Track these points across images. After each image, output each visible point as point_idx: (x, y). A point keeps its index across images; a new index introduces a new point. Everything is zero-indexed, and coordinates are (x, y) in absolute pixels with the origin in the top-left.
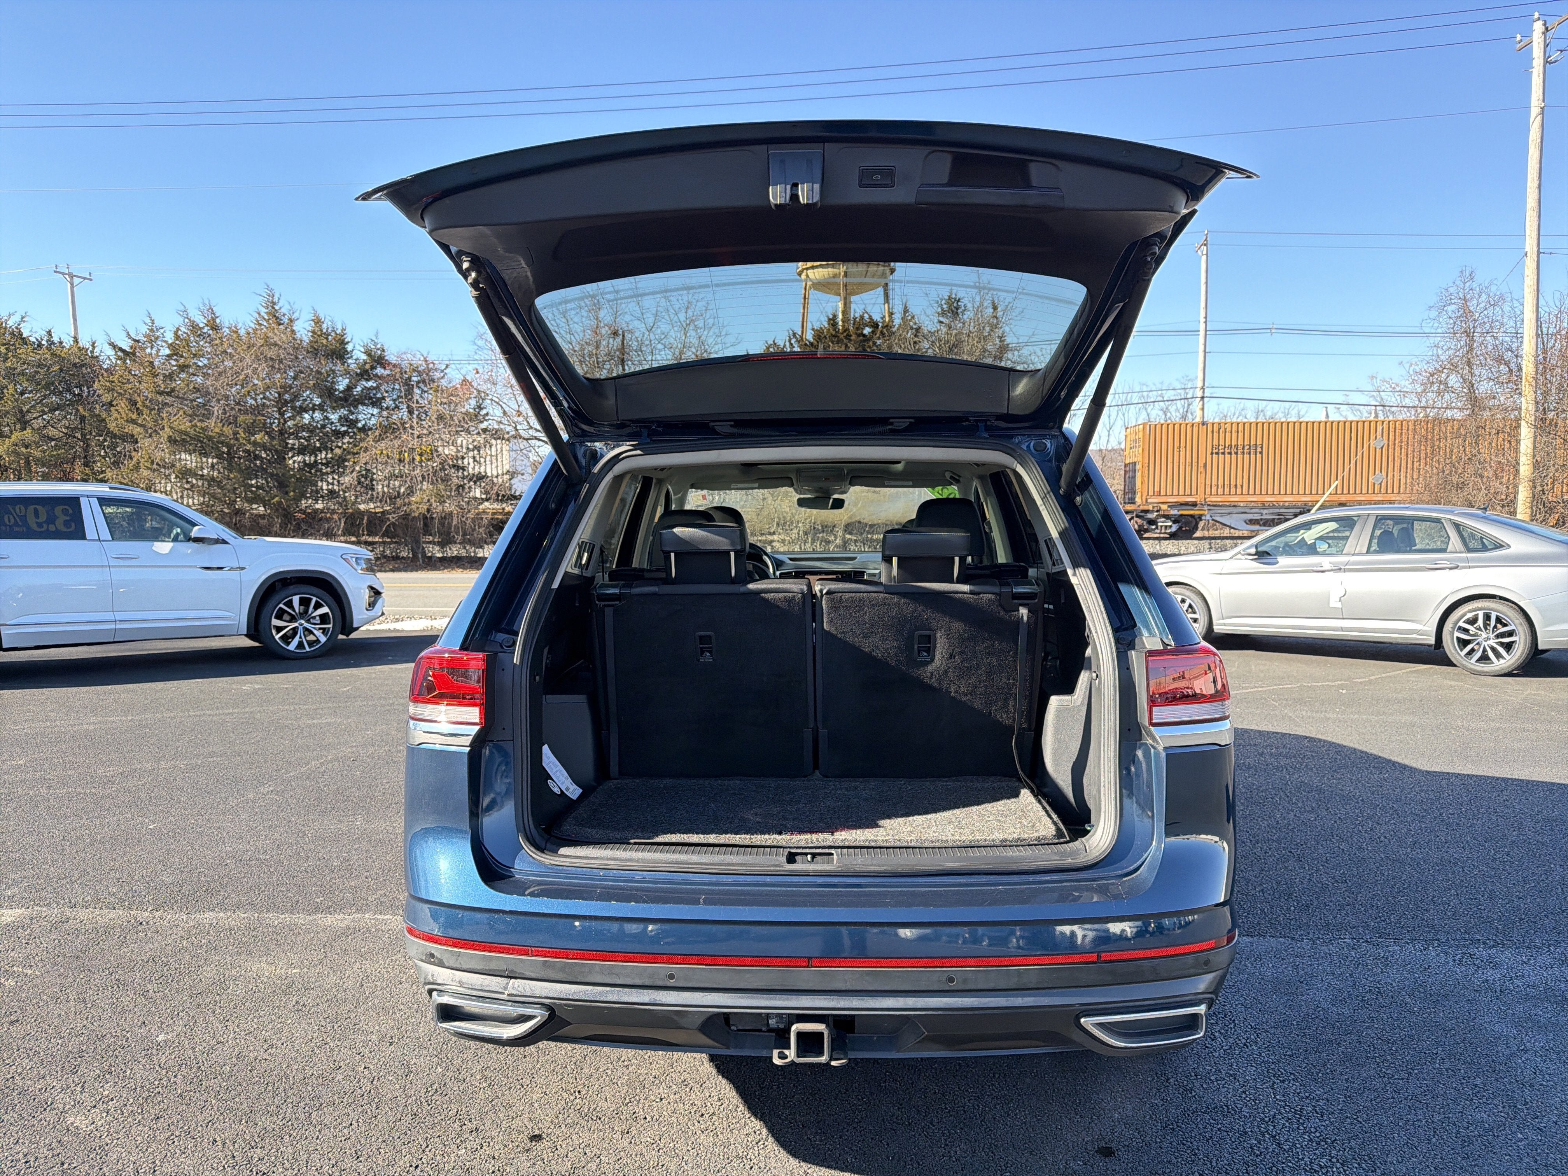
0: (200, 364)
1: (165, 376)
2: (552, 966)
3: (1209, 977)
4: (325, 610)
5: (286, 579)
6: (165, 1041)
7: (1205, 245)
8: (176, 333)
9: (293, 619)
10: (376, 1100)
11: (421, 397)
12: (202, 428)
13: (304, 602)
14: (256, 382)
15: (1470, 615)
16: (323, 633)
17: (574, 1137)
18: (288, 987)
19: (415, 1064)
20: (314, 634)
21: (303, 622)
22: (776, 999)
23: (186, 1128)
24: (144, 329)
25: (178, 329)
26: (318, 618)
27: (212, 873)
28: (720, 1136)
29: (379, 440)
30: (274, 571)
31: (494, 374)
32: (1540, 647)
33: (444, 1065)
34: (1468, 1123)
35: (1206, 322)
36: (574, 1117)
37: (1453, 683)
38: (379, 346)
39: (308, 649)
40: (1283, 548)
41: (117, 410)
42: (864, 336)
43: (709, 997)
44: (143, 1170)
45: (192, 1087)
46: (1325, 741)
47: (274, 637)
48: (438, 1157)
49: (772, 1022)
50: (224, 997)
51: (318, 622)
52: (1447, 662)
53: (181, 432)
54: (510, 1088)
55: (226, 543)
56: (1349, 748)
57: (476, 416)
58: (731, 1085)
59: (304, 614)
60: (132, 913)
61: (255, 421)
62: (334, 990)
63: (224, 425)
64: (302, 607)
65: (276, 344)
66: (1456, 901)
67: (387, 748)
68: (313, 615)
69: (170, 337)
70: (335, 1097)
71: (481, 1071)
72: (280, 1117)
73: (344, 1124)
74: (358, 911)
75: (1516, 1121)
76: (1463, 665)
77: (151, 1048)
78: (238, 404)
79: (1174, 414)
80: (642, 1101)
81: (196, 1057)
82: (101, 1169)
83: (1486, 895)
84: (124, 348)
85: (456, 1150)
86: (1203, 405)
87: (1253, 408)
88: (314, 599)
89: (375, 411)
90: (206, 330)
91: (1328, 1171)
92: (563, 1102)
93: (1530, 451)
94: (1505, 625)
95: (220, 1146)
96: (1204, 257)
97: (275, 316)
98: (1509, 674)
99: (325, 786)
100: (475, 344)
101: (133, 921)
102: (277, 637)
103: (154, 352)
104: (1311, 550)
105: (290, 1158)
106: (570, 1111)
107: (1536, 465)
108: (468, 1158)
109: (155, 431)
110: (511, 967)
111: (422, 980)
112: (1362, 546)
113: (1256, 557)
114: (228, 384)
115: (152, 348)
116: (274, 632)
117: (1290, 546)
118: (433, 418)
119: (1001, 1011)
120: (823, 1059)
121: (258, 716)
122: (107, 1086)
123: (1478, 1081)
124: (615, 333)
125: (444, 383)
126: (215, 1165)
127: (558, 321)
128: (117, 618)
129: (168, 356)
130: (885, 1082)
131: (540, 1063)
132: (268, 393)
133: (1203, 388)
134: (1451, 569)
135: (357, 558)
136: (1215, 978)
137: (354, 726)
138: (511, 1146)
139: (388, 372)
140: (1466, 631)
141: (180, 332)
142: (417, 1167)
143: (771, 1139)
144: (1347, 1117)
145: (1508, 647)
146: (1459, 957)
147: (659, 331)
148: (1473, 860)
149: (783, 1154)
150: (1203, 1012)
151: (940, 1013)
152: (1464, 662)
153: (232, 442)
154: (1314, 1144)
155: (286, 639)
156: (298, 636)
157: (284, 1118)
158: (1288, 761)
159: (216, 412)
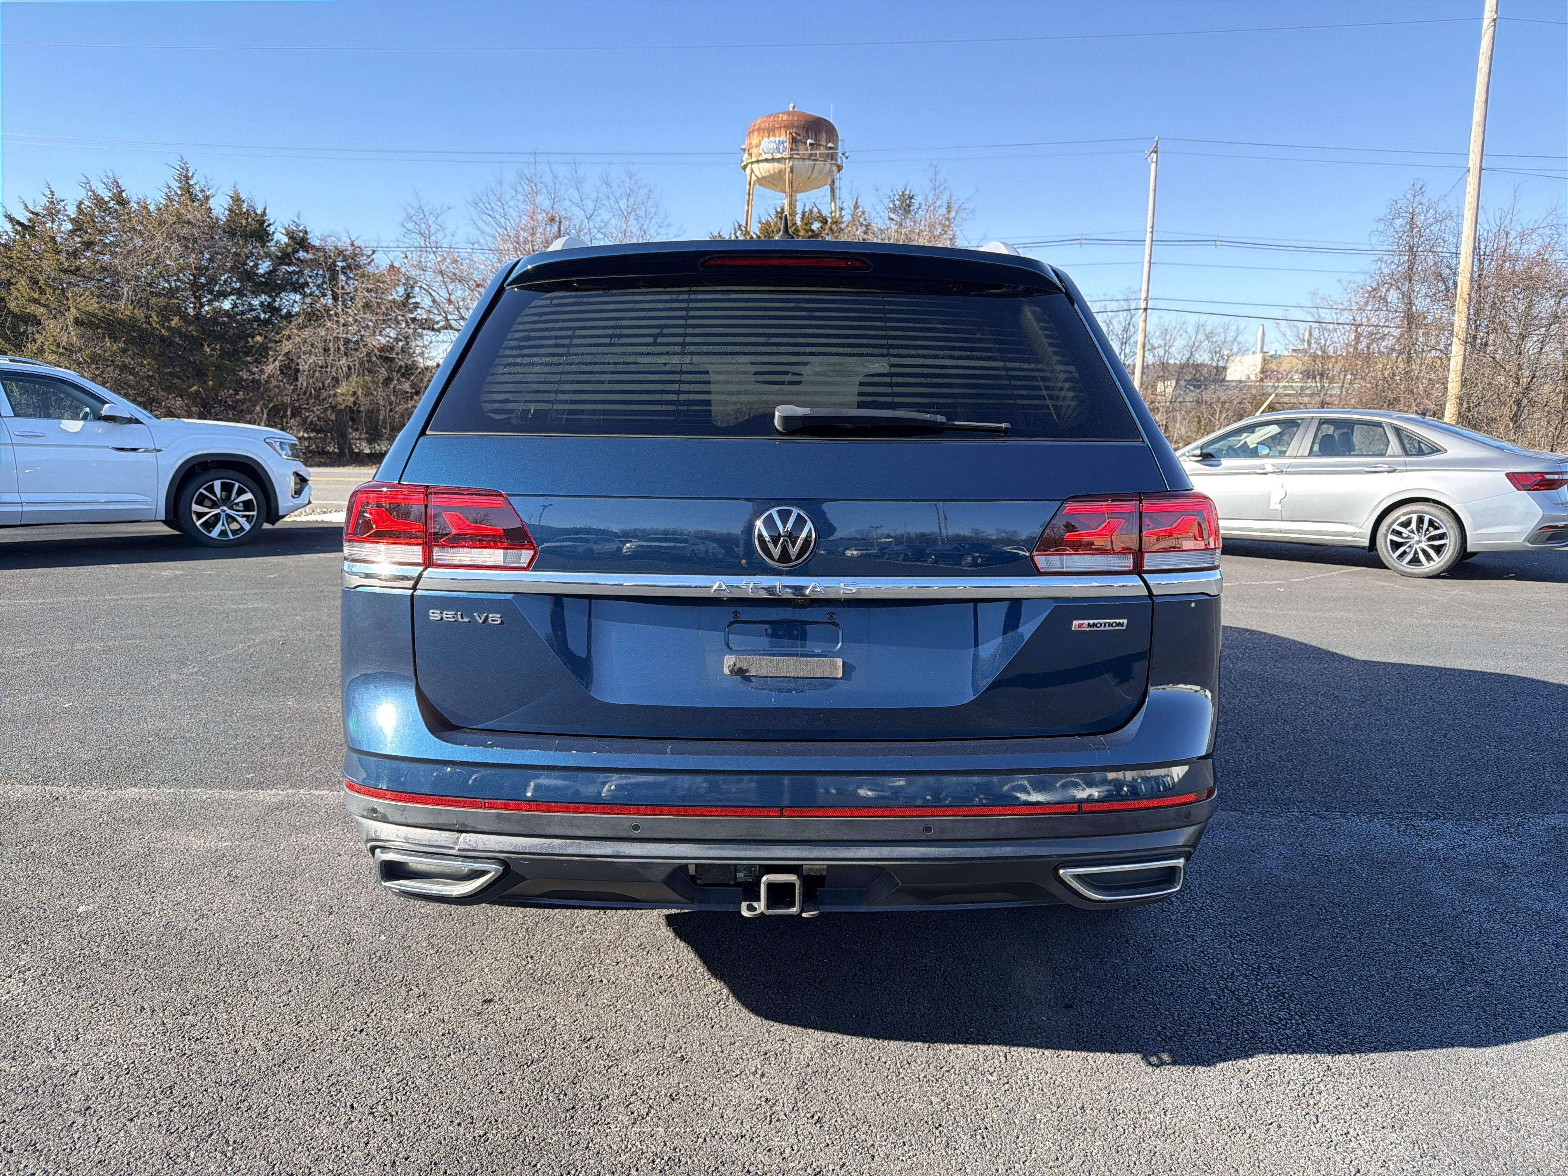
0: (107, 241)
1: (68, 252)
2: (508, 819)
3: (1191, 830)
4: (248, 496)
5: (206, 462)
6: (86, 912)
7: (1155, 152)
8: (79, 207)
9: (214, 505)
10: (317, 967)
11: (347, 283)
12: (110, 310)
13: (226, 488)
14: (168, 262)
15: (1403, 519)
16: (247, 521)
17: (528, 1000)
18: (218, 859)
19: (357, 932)
20: (237, 522)
21: (226, 508)
22: (745, 850)
23: (111, 996)
24: (44, 201)
25: (81, 203)
26: (241, 505)
27: (133, 750)
28: (680, 997)
29: (302, 328)
30: (191, 455)
31: (423, 260)
32: (1469, 550)
33: (388, 933)
34: (1419, 977)
35: (1152, 232)
36: (526, 981)
37: (1385, 584)
38: (301, 228)
39: (231, 537)
40: (1227, 450)
41: (17, 289)
42: (813, 231)
43: (677, 848)
44: (65, 1038)
45: (117, 956)
46: (1266, 634)
47: (194, 524)
48: (384, 1021)
49: (740, 875)
50: (150, 869)
51: (242, 509)
52: (1379, 564)
53: (88, 314)
54: (458, 955)
55: (141, 423)
56: (1289, 640)
57: (404, 305)
58: (690, 948)
59: (226, 501)
60: (47, 788)
61: (168, 305)
62: (268, 862)
63: (134, 307)
64: (224, 493)
65: (189, 222)
66: (1399, 779)
67: (318, 633)
68: (236, 501)
69: (72, 211)
70: (272, 965)
71: (427, 939)
72: (214, 985)
73: (283, 991)
74: (292, 786)
75: (1463, 976)
76: (1394, 567)
77: (70, 920)
78: (150, 285)
79: (1116, 326)
80: (597, 965)
81: (120, 928)
82: (18, 1037)
83: (1426, 773)
84: (21, 221)
85: (403, 1015)
86: (1146, 316)
87: (1193, 322)
88: (237, 485)
89: (298, 297)
90: (112, 204)
91: (1287, 1023)
92: (515, 968)
93: (1460, 368)
94: (1437, 528)
95: (149, 1014)
96: (1153, 165)
97: (187, 189)
98: (1437, 576)
99: (253, 668)
100: (404, 226)
101: (48, 796)
102: (198, 523)
103: (55, 227)
104: (1254, 453)
105: (225, 1024)
106: (523, 975)
107: (1464, 383)
108: (417, 1022)
109: (60, 312)
110: (462, 821)
111: (364, 837)
112: (1304, 449)
113: (1200, 458)
114: (138, 264)
115: (53, 222)
116: (194, 517)
117: (1234, 450)
118: (359, 305)
119: (979, 862)
120: (794, 910)
121: (179, 601)
122: (23, 956)
123: (1427, 940)
124: (552, 220)
125: (370, 269)
126: (144, 1032)
127: (493, 205)
128: (23, 500)
129: (71, 231)
130: (845, 943)
131: (489, 931)
132: (181, 275)
133: (1146, 300)
134: (1389, 472)
135: (281, 443)
136: (1195, 831)
137: (282, 611)
138: (461, 1010)
139: (310, 256)
140: (1399, 534)
141: (83, 206)
142: (362, 1031)
143: (732, 999)
144: (1303, 973)
145: (1438, 550)
146: (1403, 828)
147: (599, 219)
148: (1412, 741)
149: (745, 1012)
150: (1181, 865)
151: (915, 863)
152: (1396, 564)
153: (144, 326)
154: (1273, 998)
155: (210, 525)
156: (221, 523)
157: (217, 986)
158: (1231, 652)
159: (125, 293)
